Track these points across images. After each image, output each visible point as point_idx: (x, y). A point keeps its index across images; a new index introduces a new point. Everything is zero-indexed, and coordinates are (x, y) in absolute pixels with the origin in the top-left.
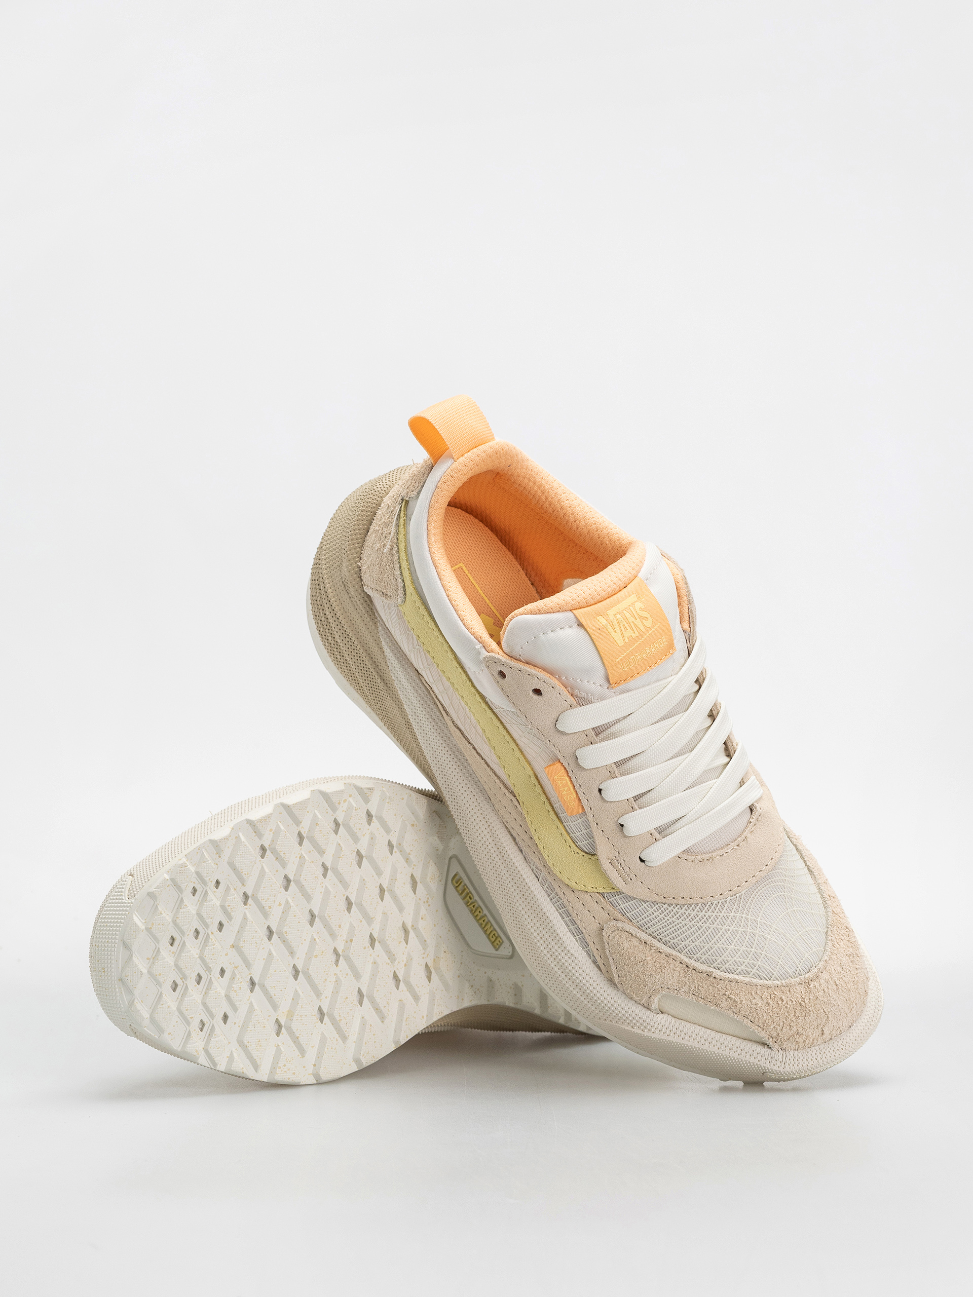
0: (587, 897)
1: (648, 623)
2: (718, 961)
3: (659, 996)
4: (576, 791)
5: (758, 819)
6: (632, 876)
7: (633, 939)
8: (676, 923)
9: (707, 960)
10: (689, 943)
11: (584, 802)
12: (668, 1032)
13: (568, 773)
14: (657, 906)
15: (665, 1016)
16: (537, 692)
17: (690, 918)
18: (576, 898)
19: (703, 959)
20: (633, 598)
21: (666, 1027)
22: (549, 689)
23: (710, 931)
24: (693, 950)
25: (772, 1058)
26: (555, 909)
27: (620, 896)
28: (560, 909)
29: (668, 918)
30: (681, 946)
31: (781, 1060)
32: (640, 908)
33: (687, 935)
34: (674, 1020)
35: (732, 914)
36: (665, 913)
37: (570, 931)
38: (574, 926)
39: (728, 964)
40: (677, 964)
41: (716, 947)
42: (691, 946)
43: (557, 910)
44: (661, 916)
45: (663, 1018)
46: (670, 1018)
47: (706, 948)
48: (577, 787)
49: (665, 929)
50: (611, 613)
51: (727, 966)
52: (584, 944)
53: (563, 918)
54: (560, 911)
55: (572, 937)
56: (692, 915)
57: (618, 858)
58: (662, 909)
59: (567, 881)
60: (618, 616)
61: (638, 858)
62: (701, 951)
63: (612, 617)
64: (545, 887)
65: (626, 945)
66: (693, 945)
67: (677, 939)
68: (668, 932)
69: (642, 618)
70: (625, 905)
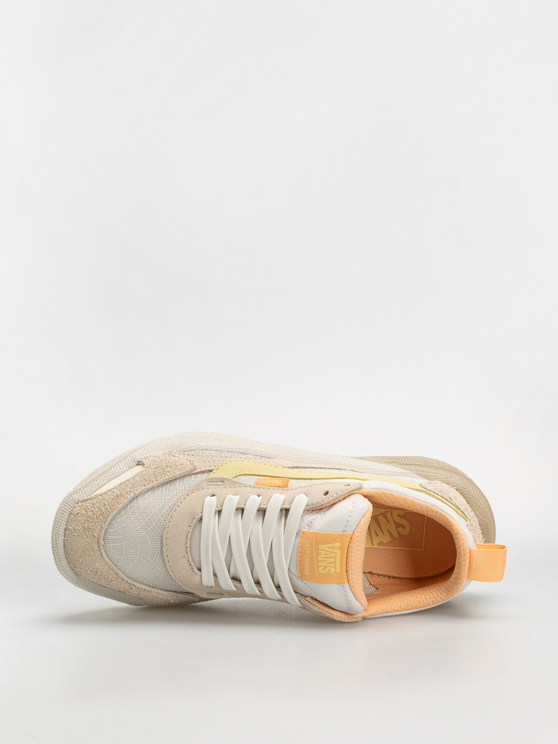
1: (321, 569)
5: (192, 569)
20: (338, 571)
50: (338, 552)
60: (334, 555)
63: (336, 550)
69: (326, 567)
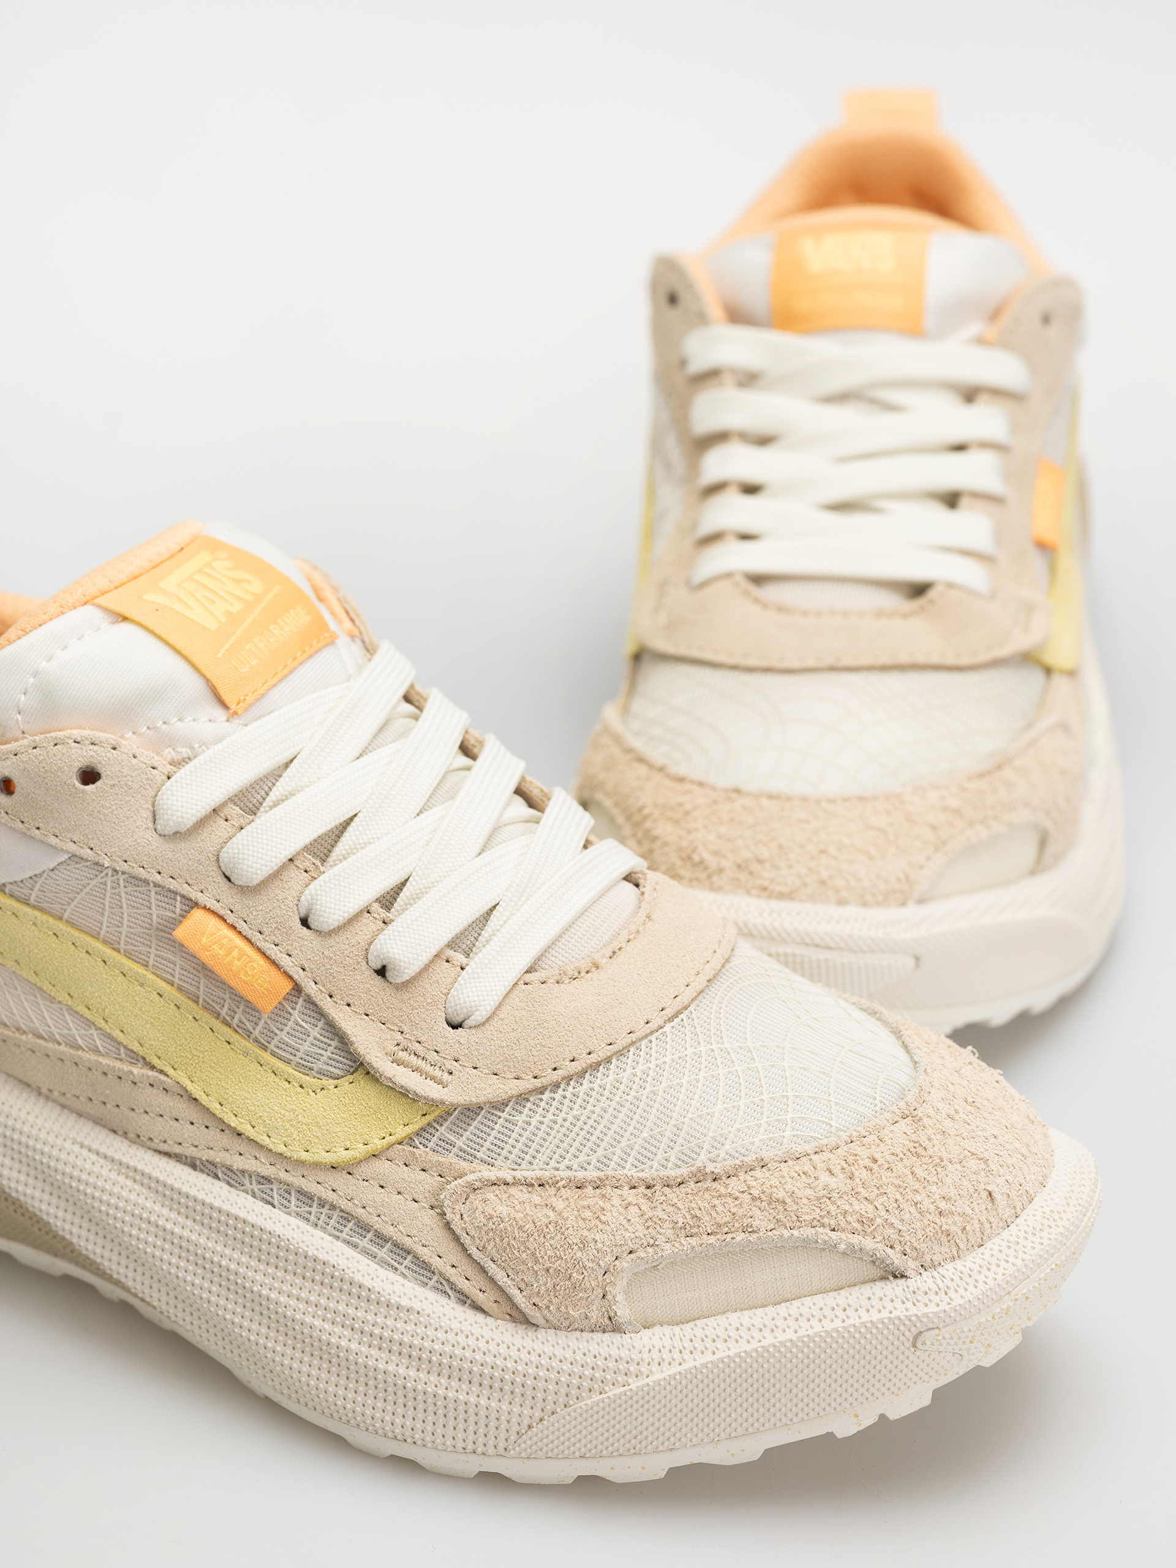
0: (382, 1167)
2: (706, 1146)
3: (621, 1284)
4: (259, 950)
5: (655, 889)
6: (450, 1065)
7: (513, 1190)
8: (583, 1118)
9: (683, 1157)
10: (628, 1143)
11: (285, 962)
12: (676, 1355)
13: (225, 921)
14: (529, 1105)
15: (657, 1330)
16: (89, 776)
17: (606, 1093)
18: (361, 1182)
19: (673, 1159)
21: (667, 1349)
22: (109, 755)
23: (659, 1099)
24: (645, 1153)
25: (914, 1293)
26: (330, 1238)
27: (446, 1124)
28: (342, 1232)
29: (563, 1115)
30: (615, 1158)
31: (935, 1288)
32: (497, 1127)
33: (618, 1130)
34: (676, 1329)
35: (689, 1052)
36: (552, 1109)
37: (383, 1263)
38: (385, 1250)
39: (728, 1142)
40: (626, 1190)
41: (686, 1120)
42: (637, 1147)
43: (337, 1238)
44: (546, 1121)
45: (653, 1334)
46: (667, 1329)
47: (668, 1133)
48: (256, 937)
49: (568, 1140)
51: (727, 1147)
52: (424, 1270)
53: (356, 1246)
54: (344, 1235)
55: (390, 1274)
56: (608, 1086)
57: (404, 1043)
58: (543, 1104)
59: (327, 1158)
61: (446, 1026)
62: (662, 1146)
64: (293, 1207)
65: (503, 1210)
66: (640, 1141)
67: (601, 1148)
68: (576, 1144)
70: (464, 1138)
